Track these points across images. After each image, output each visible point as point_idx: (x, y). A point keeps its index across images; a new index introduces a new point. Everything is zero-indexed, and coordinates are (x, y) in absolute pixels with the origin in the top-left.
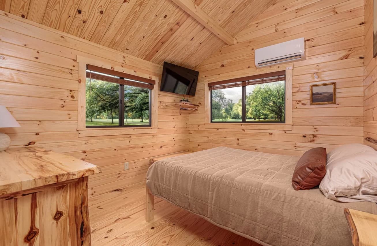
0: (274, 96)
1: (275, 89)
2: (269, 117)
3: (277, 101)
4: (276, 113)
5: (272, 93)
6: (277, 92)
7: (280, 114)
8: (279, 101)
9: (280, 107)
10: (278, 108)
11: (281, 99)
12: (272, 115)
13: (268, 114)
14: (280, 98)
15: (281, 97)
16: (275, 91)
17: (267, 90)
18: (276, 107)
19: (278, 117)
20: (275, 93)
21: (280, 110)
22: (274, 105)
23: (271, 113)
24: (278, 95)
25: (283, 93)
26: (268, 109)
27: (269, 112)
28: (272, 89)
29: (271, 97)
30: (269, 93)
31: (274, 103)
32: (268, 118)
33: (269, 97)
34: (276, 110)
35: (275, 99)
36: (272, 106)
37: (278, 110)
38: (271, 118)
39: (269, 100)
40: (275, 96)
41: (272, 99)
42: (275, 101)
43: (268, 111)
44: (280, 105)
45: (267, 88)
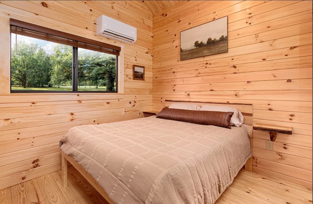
0: (19, 65)
1: (21, 60)
2: (15, 83)
3: (22, 70)
4: (21, 80)
5: (19, 63)
6: (22, 62)
7: (25, 81)
8: (24, 70)
9: (24, 75)
10: (23, 76)
11: (26, 68)
12: (17, 82)
13: (14, 81)
14: (24, 68)
15: (26, 66)
16: (21, 61)
17: (14, 60)
18: (21, 75)
19: (22, 83)
20: (21, 63)
21: (24, 78)
22: (20, 73)
23: (17, 80)
24: (23, 65)
25: (28, 63)
26: (14, 77)
27: (15, 80)
28: (19, 60)
29: (17, 66)
30: (16, 63)
31: (20, 71)
32: (14, 85)
33: (16, 67)
34: (21, 78)
35: (20, 68)
36: (18, 74)
37: (23, 78)
38: (17, 85)
39: (16, 69)
40: (21, 66)
41: (18, 68)
42: (21, 70)
43: (14, 78)
44: (25, 73)
45: (14, 59)
